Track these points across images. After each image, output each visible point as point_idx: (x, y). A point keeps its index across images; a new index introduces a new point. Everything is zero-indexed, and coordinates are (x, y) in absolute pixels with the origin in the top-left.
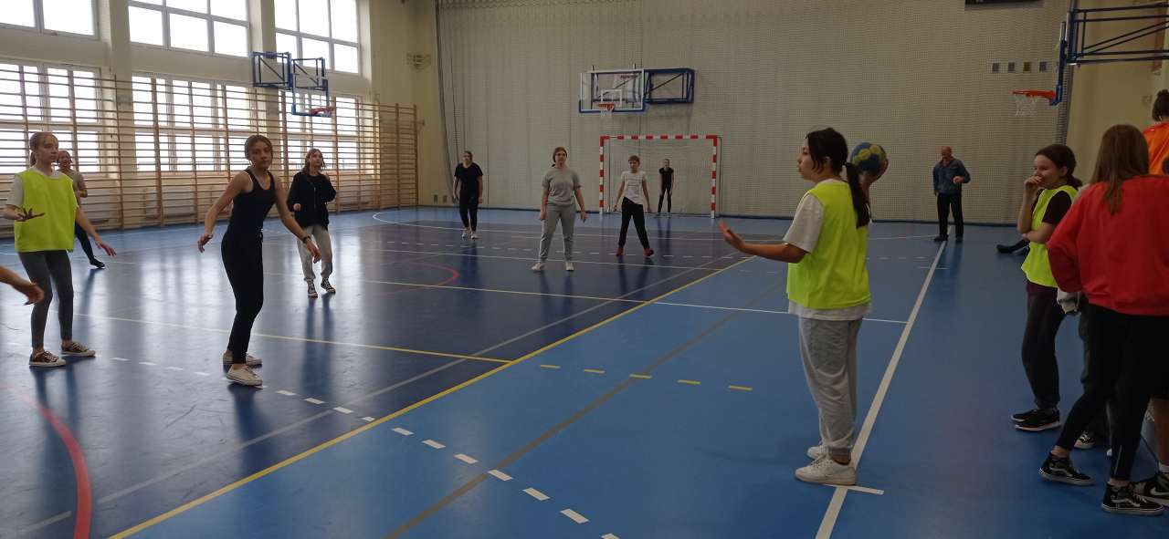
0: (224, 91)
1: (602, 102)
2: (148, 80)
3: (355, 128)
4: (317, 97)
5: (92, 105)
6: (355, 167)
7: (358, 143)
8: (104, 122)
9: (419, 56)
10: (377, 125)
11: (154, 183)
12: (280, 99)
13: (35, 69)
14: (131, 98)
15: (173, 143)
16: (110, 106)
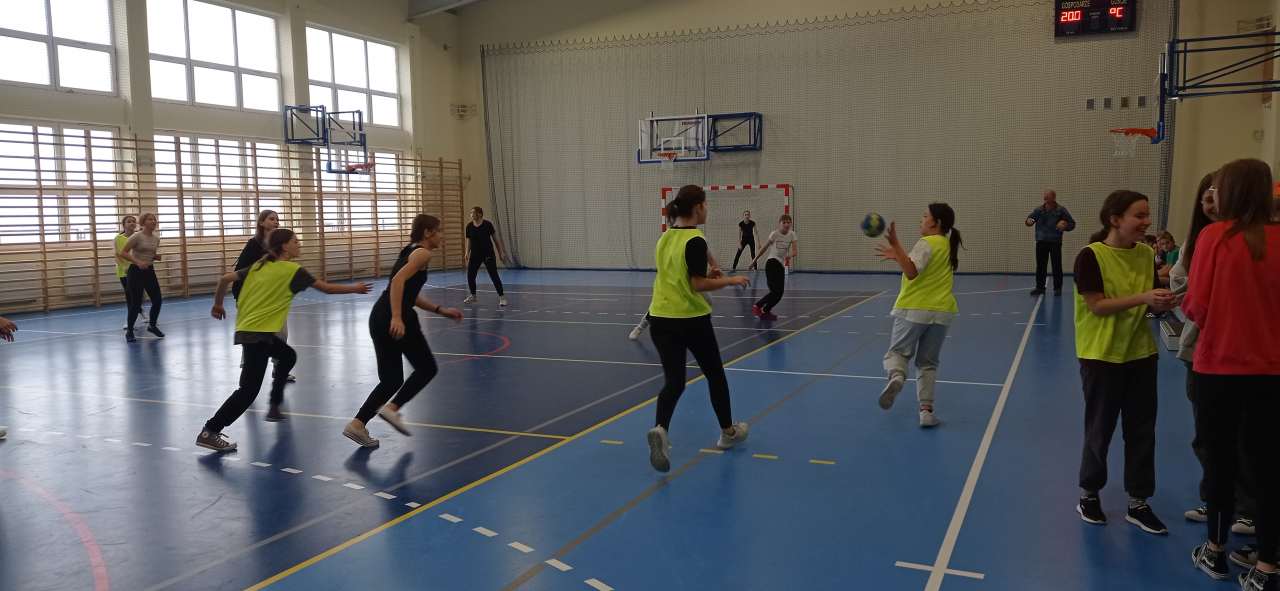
0: (254, 149)
1: (662, 152)
2: (172, 139)
3: (395, 185)
4: (355, 153)
5: (111, 167)
6: (396, 228)
7: (400, 201)
8: (123, 185)
9: (464, 106)
10: (420, 181)
11: (178, 250)
12: (314, 156)
13: (49, 130)
15: (198, 207)
16: (129, 168)
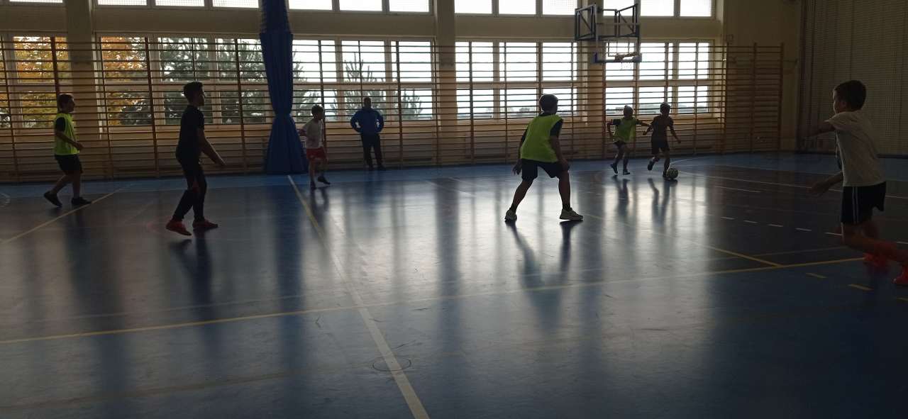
14: (453, 58)
